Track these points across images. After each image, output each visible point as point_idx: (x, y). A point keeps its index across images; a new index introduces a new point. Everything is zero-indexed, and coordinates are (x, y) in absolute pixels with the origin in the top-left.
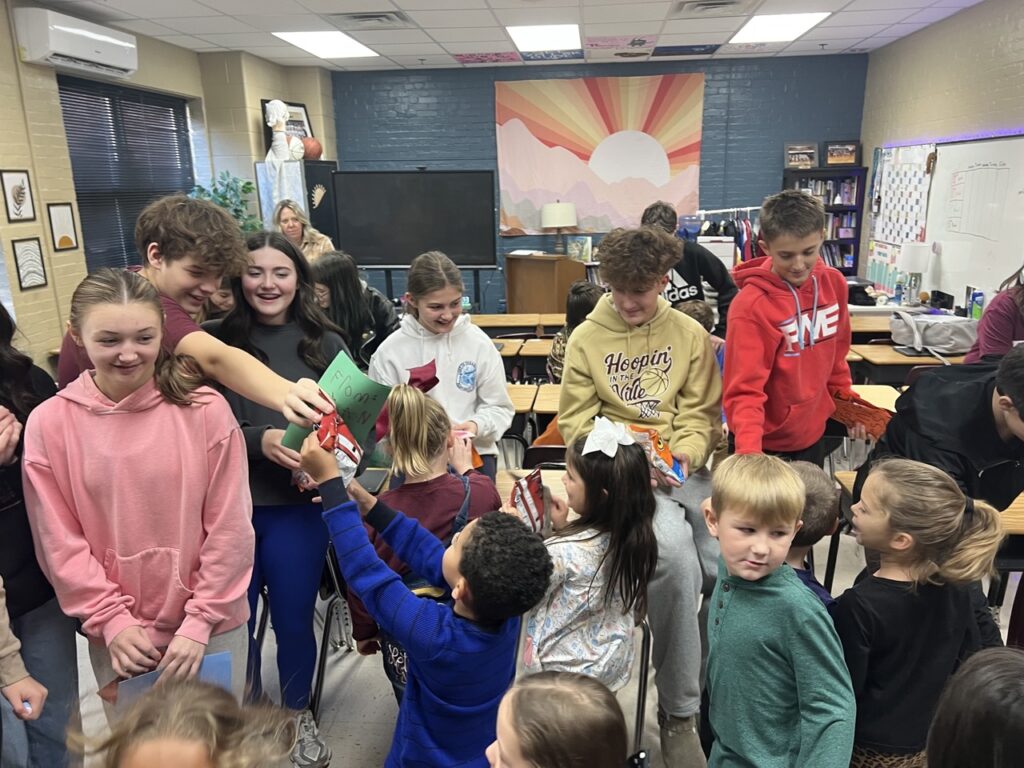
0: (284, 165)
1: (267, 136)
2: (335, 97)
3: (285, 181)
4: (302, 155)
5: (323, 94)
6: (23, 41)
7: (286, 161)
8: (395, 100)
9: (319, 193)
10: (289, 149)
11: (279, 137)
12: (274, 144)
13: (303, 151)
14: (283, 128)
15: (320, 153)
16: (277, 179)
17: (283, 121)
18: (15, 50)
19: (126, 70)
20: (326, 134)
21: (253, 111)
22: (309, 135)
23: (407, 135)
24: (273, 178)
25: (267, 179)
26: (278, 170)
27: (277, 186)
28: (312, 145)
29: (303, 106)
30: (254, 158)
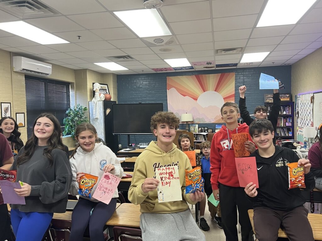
0: (97, 102)
1: (93, 93)
2: (117, 82)
3: (97, 107)
4: (104, 99)
5: (113, 81)
6: (14, 66)
7: (98, 101)
8: (136, 83)
9: (108, 111)
10: (100, 97)
11: (97, 94)
12: (95, 96)
13: (104, 98)
14: (98, 91)
15: (110, 98)
16: (95, 106)
17: (98, 89)
18: (12, 68)
19: (48, 74)
20: (113, 93)
21: (89, 86)
22: (108, 93)
23: (139, 93)
24: (94, 106)
25: (92, 106)
26: (95, 103)
27: (95, 108)
28: (108, 96)
29: (107, 85)
30: (89, 100)
